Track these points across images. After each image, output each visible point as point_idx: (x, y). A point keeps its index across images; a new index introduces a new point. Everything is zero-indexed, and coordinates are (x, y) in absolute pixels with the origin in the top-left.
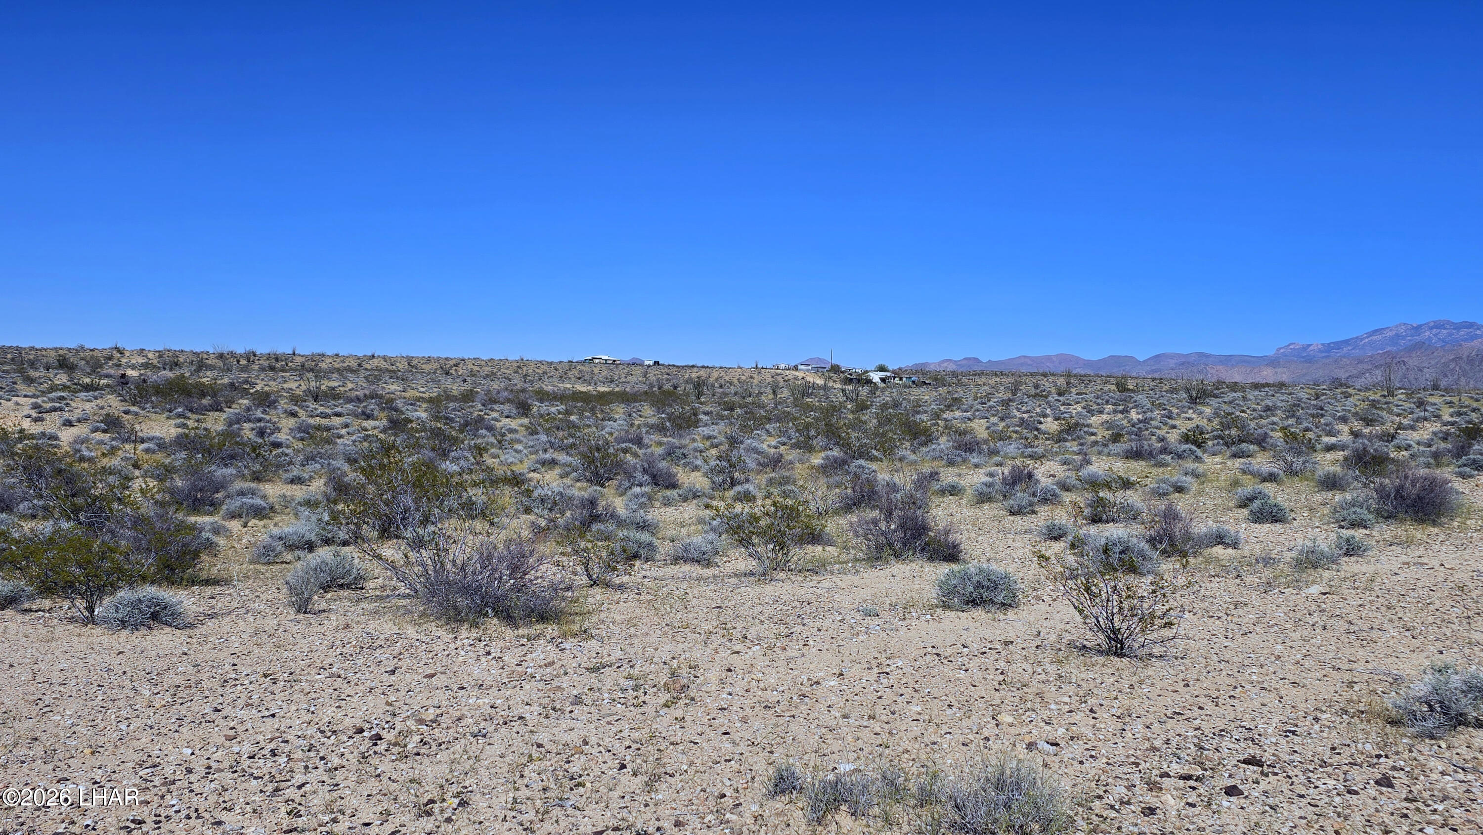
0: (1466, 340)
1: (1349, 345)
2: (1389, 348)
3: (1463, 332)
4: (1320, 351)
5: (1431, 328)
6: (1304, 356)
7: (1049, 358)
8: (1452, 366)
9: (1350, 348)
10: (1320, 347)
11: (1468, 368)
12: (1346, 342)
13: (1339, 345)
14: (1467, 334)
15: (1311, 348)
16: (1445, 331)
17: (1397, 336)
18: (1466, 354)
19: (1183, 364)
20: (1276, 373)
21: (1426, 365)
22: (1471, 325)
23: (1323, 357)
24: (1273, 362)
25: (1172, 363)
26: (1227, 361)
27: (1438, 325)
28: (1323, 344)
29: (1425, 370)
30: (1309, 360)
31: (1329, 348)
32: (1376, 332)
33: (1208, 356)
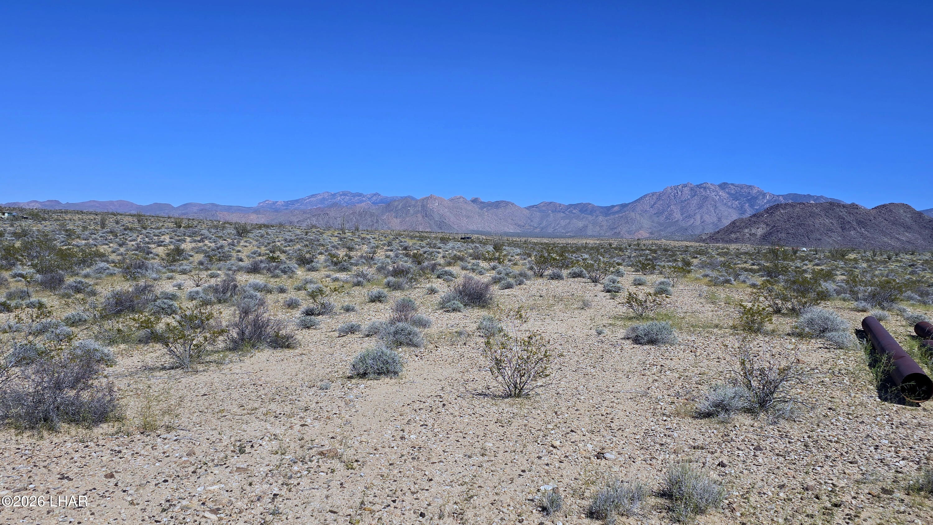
0: (358, 203)
1: (299, 203)
2: (320, 206)
3: (357, 198)
4: (283, 205)
5: (341, 195)
6: (274, 208)
7: (111, 203)
8: (352, 216)
9: (299, 204)
10: (283, 203)
11: (359, 218)
12: (297, 201)
13: (293, 202)
14: (358, 200)
15: (278, 203)
16: (348, 198)
17: (324, 199)
18: (358, 211)
19: (202, 210)
20: (258, 217)
21: (338, 216)
22: (360, 195)
23: (284, 209)
24: (256, 211)
25: (195, 209)
26: (229, 209)
27: (344, 194)
28: (284, 202)
29: (338, 219)
30: (277, 211)
31: (287, 204)
32: (313, 196)
33: (217, 206)
